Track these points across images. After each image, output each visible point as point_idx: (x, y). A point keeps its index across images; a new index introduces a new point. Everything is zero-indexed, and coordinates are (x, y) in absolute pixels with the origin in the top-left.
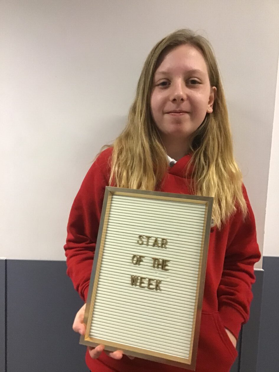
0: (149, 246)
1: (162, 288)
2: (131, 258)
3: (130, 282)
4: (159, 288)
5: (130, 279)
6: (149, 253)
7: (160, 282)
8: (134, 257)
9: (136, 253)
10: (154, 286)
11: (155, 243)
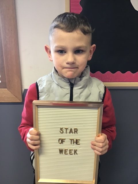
1: (78, 153)
5: (59, 151)
6: (68, 137)
7: (76, 150)
8: (59, 140)
9: (60, 138)
10: (74, 153)
11: (70, 131)
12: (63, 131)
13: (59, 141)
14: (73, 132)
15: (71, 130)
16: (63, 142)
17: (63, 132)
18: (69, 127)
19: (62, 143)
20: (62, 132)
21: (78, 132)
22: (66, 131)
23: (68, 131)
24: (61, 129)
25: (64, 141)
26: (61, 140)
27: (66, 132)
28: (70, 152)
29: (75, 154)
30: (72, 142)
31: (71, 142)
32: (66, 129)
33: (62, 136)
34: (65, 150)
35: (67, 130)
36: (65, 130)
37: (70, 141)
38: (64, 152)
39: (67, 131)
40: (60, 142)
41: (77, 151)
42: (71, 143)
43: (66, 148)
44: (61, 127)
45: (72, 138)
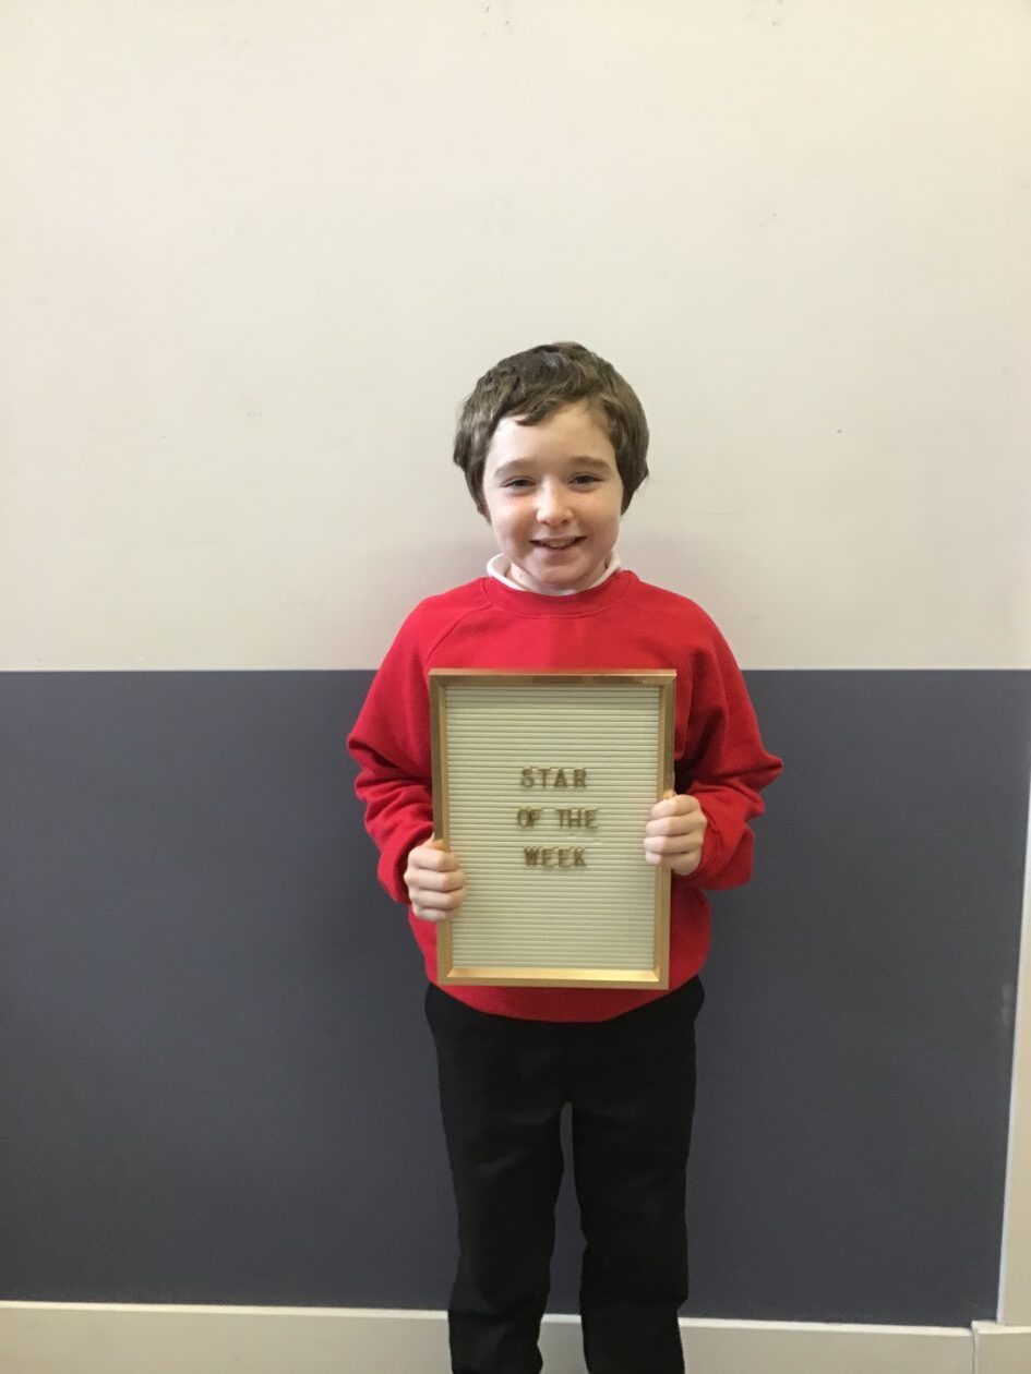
0: (548, 788)
1: (586, 861)
2: (515, 815)
3: (523, 860)
4: (582, 860)
5: (523, 855)
6: (548, 801)
7: (582, 852)
8: (520, 813)
9: (524, 806)
10: (572, 861)
11: (558, 778)
12: (532, 780)
13: (519, 818)
14: (570, 782)
15: (561, 774)
16: (536, 822)
17: (533, 784)
18: (554, 765)
19: (532, 825)
20: (528, 782)
21: (587, 782)
22: (544, 778)
23: (551, 780)
24: (525, 772)
25: (538, 819)
26: (526, 816)
27: (544, 785)
28: (561, 860)
29: (576, 864)
30: (565, 822)
31: (561, 819)
32: (545, 773)
33: (533, 801)
34: (544, 852)
35: (549, 776)
36: (541, 776)
37: (558, 816)
38: (540, 861)
39: (548, 781)
40: (524, 822)
41: (583, 856)
42: (561, 825)
43: (546, 846)
44: (527, 766)
45: (563, 806)
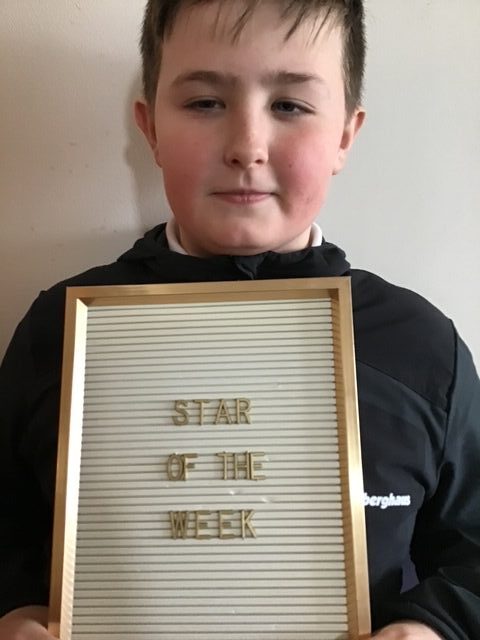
0: (203, 427)
2: (164, 468)
5: (167, 525)
6: (204, 441)
21: (252, 418)
27: (200, 422)
36: (197, 412)
